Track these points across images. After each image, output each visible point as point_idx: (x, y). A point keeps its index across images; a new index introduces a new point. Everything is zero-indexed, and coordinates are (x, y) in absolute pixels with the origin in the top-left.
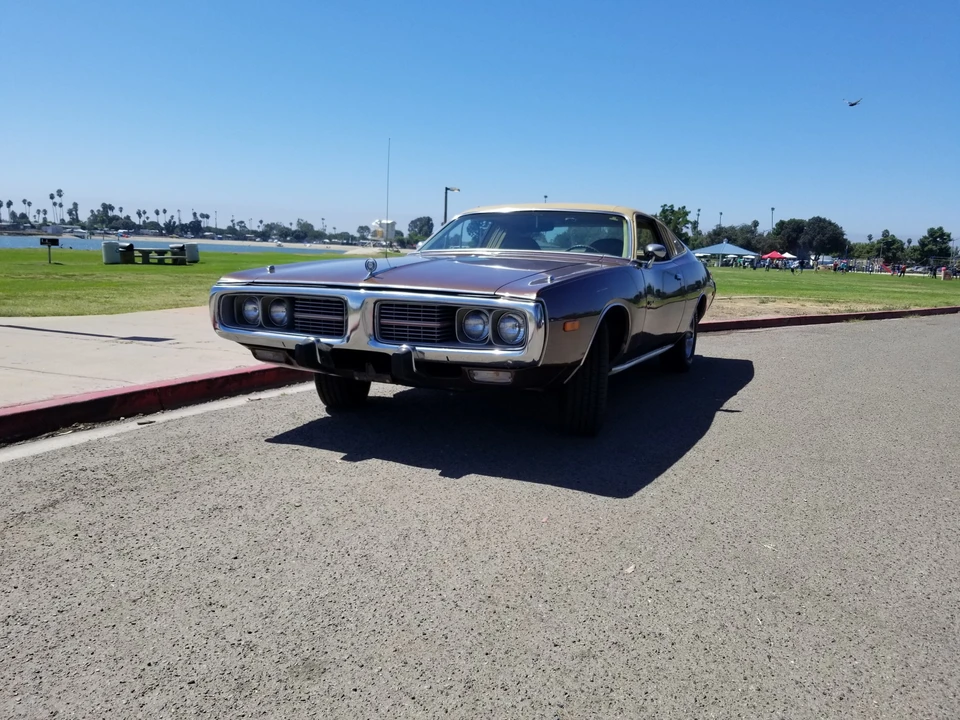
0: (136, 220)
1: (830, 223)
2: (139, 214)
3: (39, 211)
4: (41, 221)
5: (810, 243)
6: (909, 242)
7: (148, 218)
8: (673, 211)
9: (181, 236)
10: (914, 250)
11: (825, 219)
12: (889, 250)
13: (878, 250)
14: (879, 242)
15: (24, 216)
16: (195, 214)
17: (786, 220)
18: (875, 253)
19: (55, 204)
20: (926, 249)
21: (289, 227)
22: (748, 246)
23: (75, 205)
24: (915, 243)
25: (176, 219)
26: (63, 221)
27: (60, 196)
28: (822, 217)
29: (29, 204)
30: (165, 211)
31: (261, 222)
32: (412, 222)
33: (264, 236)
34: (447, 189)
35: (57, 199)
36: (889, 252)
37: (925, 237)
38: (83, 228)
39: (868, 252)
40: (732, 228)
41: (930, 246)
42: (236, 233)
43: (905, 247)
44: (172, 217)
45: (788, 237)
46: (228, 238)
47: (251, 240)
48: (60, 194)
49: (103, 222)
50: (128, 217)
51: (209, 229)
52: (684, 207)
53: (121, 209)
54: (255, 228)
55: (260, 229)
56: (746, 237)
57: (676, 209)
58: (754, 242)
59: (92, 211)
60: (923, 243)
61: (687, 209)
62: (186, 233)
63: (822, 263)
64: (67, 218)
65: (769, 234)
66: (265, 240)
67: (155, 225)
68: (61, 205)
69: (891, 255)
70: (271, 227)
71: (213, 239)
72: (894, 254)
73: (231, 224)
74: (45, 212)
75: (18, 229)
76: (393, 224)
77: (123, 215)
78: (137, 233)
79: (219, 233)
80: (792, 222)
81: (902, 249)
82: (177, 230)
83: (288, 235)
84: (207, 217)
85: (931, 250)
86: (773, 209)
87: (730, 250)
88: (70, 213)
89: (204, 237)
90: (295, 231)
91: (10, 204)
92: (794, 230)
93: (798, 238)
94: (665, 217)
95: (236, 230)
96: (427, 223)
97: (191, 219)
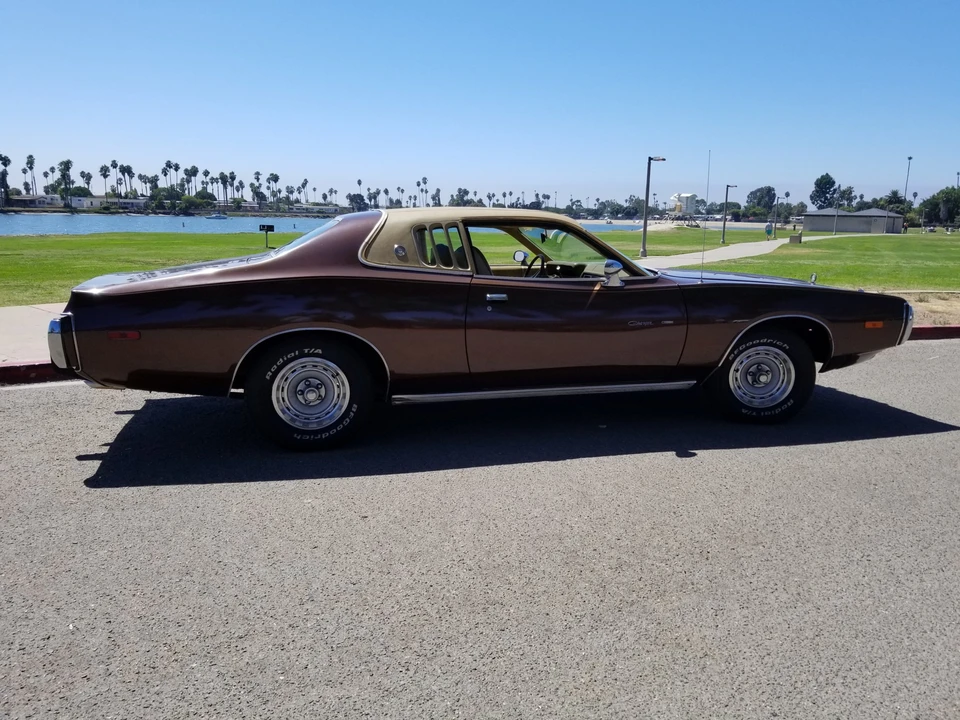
0: (486, 202)
2: (489, 198)
3: (410, 198)
7: (498, 200)
15: (399, 202)
16: (537, 195)
19: (422, 190)
21: (622, 203)
23: (438, 190)
25: (521, 201)
27: (425, 183)
29: (402, 191)
30: (511, 194)
31: (598, 200)
32: (752, 193)
33: (596, 214)
35: (422, 186)
42: (573, 212)
44: (518, 199)
47: (584, 218)
48: (425, 181)
50: (480, 201)
53: (475, 193)
54: (590, 206)
55: (596, 208)
59: (452, 196)
64: (432, 203)
66: (597, 218)
68: (427, 192)
70: (605, 205)
73: (570, 204)
74: (415, 198)
77: (475, 198)
84: (548, 197)
88: (433, 198)
90: (626, 208)
91: (386, 192)
95: (573, 209)
96: (768, 193)
97: (534, 200)
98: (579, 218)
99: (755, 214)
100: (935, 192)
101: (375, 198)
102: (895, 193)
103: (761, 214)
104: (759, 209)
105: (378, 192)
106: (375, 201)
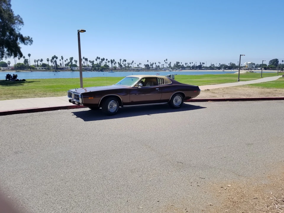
0: (185, 66)
2: (186, 64)
3: (162, 65)
4: (162, 67)
7: (188, 65)
9: (195, 70)
15: (159, 66)
16: (200, 63)
19: (166, 63)
23: (170, 63)
25: (195, 65)
26: (167, 67)
27: (167, 61)
29: (160, 63)
30: (192, 63)
31: (220, 64)
32: (270, 61)
33: (219, 68)
35: (166, 61)
38: (171, 69)
42: (212, 68)
44: (194, 64)
46: (209, 69)
48: (167, 60)
49: (176, 67)
50: (183, 65)
51: (204, 67)
53: (181, 63)
54: (217, 66)
55: (219, 66)
59: (174, 64)
62: (197, 69)
64: (168, 66)
67: (189, 67)
68: (167, 63)
70: (222, 65)
71: (204, 70)
73: (211, 65)
74: (164, 65)
75: (157, 70)
77: (181, 65)
78: (185, 69)
79: (207, 68)
82: (195, 68)
83: (226, 68)
84: (204, 63)
88: (169, 65)
89: (202, 69)
90: (229, 66)
91: (155, 63)
95: (212, 67)
96: (276, 61)
97: (200, 64)
98: (214, 70)
99: (271, 68)
101: (152, 65)
103: (274, 67)
104: (273, 66)
105: (153, 64)
106: (152, 66)
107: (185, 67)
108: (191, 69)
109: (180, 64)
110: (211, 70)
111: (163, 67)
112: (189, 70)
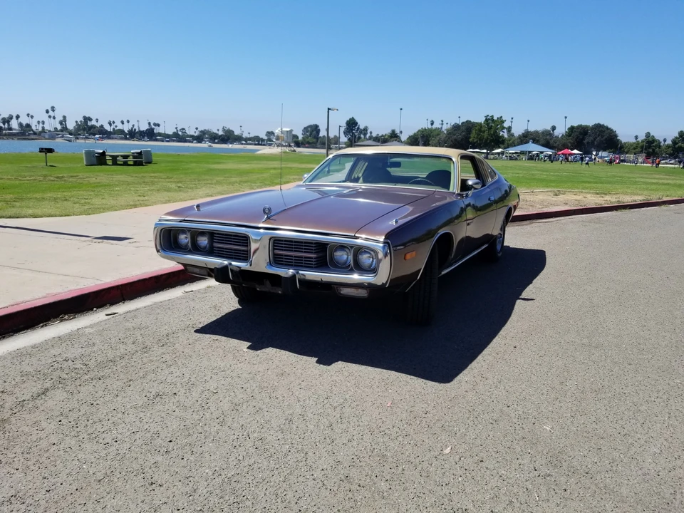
0: (107, 128)
1: (607, 128)
2: (110, 124)
3: (39, 122)
4: (40, 129)
5: (593, 142)
6: (665, 140)
7: (116, 126)
8: (493, 120)
9: (140, 140)
10: (668, 146)
11: (603, 125)
12: (650, 147)
13: (642, 147)
14: (642, 141)
15: (28, 126)
16: (149, 123)
17: (575, 125)
18: (639, 149)
19: (50, 117)
20: (677, 146)
21: (217, 132)
22: (547, 145)
23: (64, 117)
24: (669, 142)
25: (136, 127)
26: (56, 129)
27: (53, 111)
28: (602, 123)
29: (32, 117)
30: (128, 122)
31: (197, 129)
32: (305, 128)
33: (199, 139)
34: (329, 109)
35: (51, 113)
36: (650, 149)
37: (676, 138)
38: (71, 134)
39: (635, 149)
40: (536, 132)
41: (680, 144)
42: (179, 137)
43: (662, 144)
44: (133, 125)
45: (577, 138)
46: (174, 141)
47: (190, 142)
48: (53, 109)
49: (84, 129)
50: (102, 126)
51: (160, 134)
52: (501, 117)
53: (97, 120)
54: (192, 133)
55: (196, 134)
56: (545, 139)
57: (495, 118)
58: (552, 142)
59: (77, 122)
60: (674, 142)
61: (504, 118)
62: (144, 137)
63: (601, 157)
64: (59, 127)
65: (563, 135)
66: (200, 142)
67: (121, 132)
68: (54, 118)
69: (651, 150)
70: (204, 132)
71: (163, 141)
72: (654, 150)
73: (175, 131)
74: (43, 123)
75: (25, 135)
76: (291, 131)
77: (98, 125)
78: (109, 138)
79: (167, 137)
80: (580, 127)
81: (660, 147)
82: (137, 135)
83: (216, 139)
84: (158, 125)
85: (680, 147)
86: (566, 117)
87: (534, 148)
88: (61, 123)
89: (157, 140)
90: (221, 136)
91: (18, 117)
92: (581, 133)
93: (583, 139)
94: (488, 125)
95: (179, 135)
96: (315, 129)
97: (147, 127)
98: (186, 141)
99: (309, 143)
100: (416, 131)
101: (8, 122)
102: (393, 131)
103: (313, 143)
104: (310, 139)
105: (11, 118)
106: (9, 125)
107: (110, 133)
108: (126, 139)
109: (94, 123)
110: (179, 142)
111: (43, 128)
112: (121, 139)
